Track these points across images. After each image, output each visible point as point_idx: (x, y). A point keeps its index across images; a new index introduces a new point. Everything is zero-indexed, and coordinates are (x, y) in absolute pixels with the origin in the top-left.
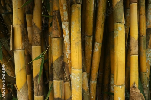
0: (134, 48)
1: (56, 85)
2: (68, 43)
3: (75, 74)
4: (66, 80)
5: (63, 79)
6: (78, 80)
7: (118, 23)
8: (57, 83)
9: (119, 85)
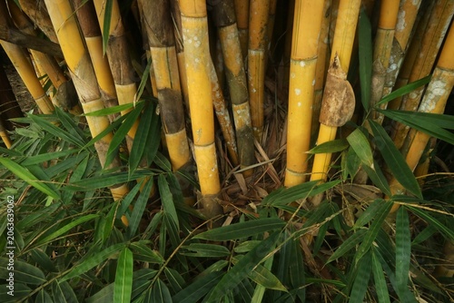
3: (188, 31)
4: (181, 47)
6: (197, 45)
8: (158, 54)
9: (300, 60)
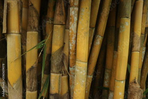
0: (137, 45)
1: (54, 79)
2: (74, 32)
3: (81, 68)
4: (64, 74)
5: (62, 72)
6: (84, 74)
7: (126, 18)
